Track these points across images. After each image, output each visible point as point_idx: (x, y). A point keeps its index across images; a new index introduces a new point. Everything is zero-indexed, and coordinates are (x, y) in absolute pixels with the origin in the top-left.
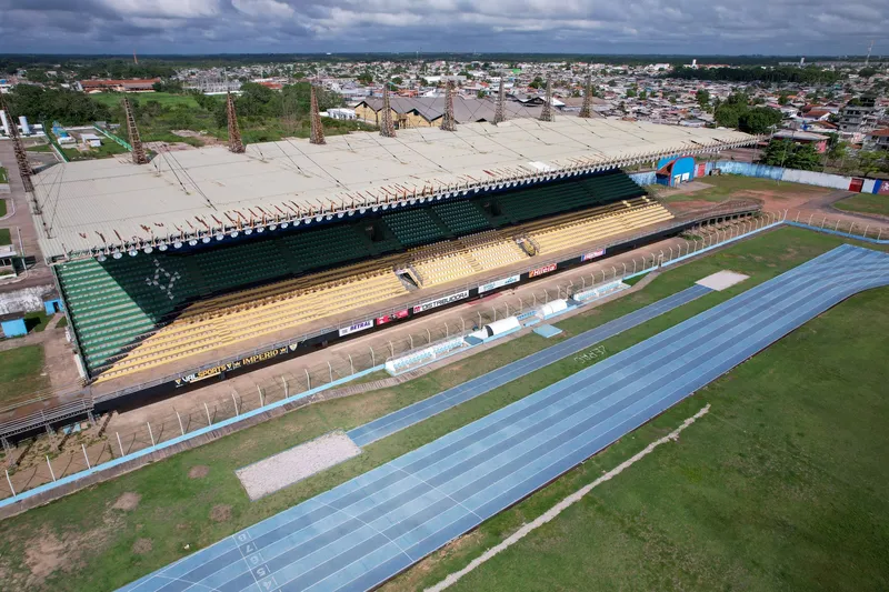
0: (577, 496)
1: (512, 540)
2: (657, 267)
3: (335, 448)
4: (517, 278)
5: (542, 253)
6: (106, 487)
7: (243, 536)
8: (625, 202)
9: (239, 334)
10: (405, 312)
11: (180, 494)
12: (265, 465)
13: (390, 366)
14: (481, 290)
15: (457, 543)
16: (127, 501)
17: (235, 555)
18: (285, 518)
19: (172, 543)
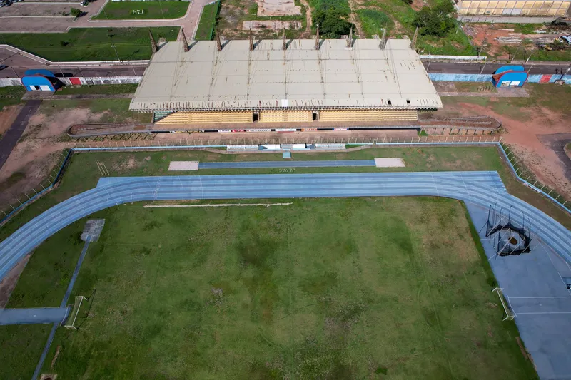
0: (226, 205)
1: (203, 206)
2: (372, 144)
3: (194, 166)
4: (295, 130)
5: (320, 120)
6: (147, 152)
7: (161, 177)
10: (243, 131)
11: (158, 162)
12: (177, 163)
13: (228, 147)
14: (277, 130)
15: (193, 200)
16: (148, 159)
17: (156, 181)
18: (171, 177)
19: (149, 172)
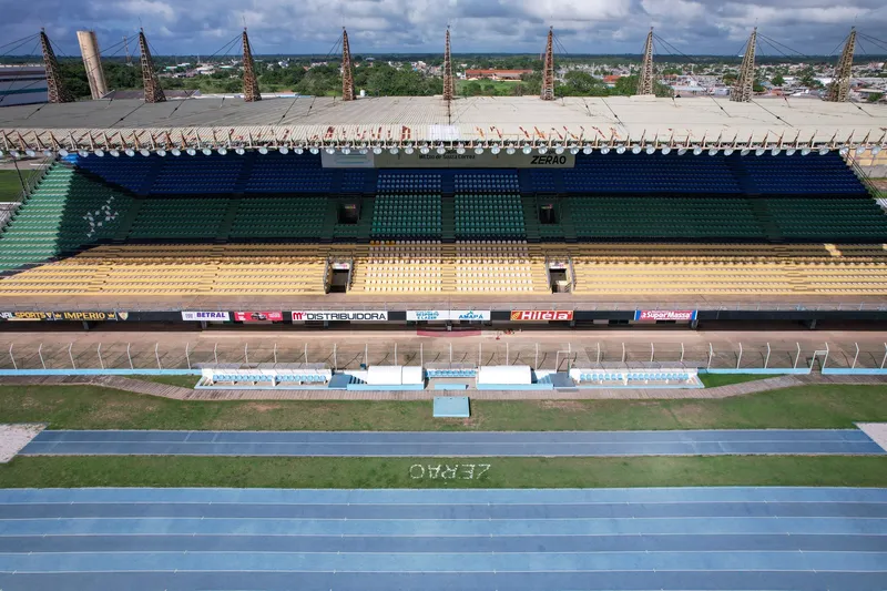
2: (807, 371)
4: (486, 316)
5: (580, 292)
8: (830, 247)
9: (114, 287)
10: (277, 316)
13: (208, 374)
14: (411, 316)
